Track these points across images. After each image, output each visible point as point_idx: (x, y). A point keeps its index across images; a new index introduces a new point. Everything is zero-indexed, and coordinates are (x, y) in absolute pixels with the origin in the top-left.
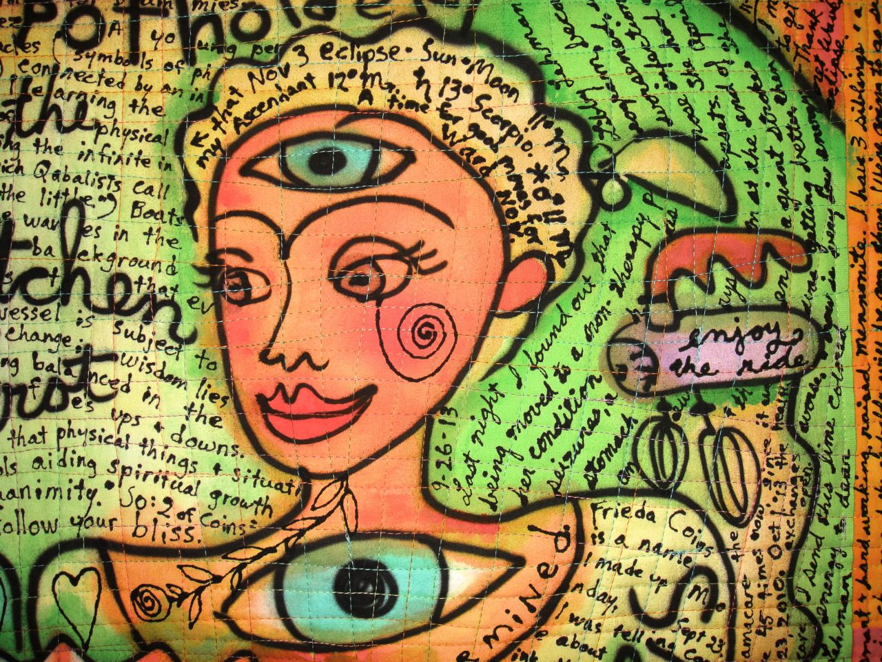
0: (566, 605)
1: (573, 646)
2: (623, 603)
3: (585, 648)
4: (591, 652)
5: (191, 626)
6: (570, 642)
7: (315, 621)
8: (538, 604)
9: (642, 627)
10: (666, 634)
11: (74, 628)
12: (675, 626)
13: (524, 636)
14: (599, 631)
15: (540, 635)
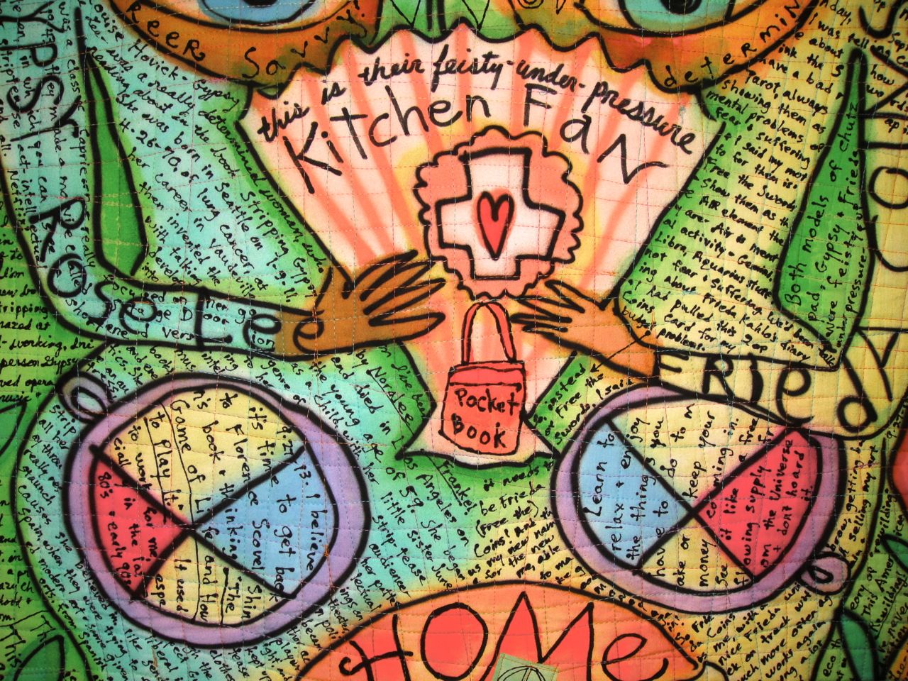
0: (816, 15)
1: (820, 46)
2: (854, 17)
3: (828, 49)
4: (833, 52)
5: (558, 12)
6: (818, 43)
7: (644, 15)
8: (798, 12)
9: (868, 37)
10: (884, 43)
11: (472, 13)
12: (890, 38)
13: (787, 36)
14: (838, 37)
15: (798, 36)
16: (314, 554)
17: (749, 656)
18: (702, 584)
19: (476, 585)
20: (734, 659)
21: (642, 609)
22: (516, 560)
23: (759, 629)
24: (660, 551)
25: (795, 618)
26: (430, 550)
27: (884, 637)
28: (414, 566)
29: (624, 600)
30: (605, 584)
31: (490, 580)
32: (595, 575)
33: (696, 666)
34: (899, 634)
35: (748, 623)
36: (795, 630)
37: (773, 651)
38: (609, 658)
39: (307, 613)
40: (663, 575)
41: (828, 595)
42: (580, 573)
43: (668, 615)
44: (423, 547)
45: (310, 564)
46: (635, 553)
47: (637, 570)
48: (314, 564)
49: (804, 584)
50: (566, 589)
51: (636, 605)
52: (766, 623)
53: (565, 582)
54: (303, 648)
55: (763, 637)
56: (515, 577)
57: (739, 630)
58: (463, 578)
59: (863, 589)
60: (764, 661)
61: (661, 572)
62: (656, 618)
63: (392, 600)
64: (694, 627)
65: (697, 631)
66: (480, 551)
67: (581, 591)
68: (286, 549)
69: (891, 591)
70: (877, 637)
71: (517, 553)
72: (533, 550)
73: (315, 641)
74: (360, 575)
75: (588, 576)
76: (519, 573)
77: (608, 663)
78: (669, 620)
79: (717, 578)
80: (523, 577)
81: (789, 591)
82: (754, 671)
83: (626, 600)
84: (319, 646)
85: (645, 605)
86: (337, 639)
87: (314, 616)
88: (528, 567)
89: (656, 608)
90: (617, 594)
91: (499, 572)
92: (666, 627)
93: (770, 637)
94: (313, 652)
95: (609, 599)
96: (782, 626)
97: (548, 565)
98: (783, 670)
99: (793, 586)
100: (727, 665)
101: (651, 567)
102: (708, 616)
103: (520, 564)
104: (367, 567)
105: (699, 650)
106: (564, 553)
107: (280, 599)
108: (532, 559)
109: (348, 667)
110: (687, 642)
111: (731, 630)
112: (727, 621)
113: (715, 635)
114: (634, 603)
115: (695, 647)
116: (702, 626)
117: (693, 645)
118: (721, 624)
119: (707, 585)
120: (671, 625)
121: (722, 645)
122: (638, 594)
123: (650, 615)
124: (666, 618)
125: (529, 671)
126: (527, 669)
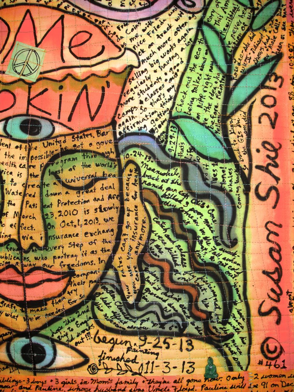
17: (150, 46)
18: (122, 6)
19: (5, 6)
20: (141, 47)
21: (89, 18)
23: (155, 31)
25: (175, 25)
27: (229, 39)
29: (80, 13)
30: (70, 5)
33: (120, 50)
34: (238, 37)
35: (148, 26)
36: (176, 32)
37: (164, 43)
38: (73, 45)
40: (101, 1)
41: (193, 13)
43: (103, 21)
49: (179, 7)
50: (49, 7)
52: (158, 27)
53: (49, 4)
55: (157, 35)
56: (24, 2)
57: (144, 30)
59: (213, 11)
60: (159, 48)
62: (97, 23)
64: (118, 28)
65: (120, 30)
69: (230, 14)
70: (225, 38)
75: (61, 1)
78: (105, 24)
80: (28, 2)
81: (171, 10)
82: (153, 54)
83: (81, 13)
85: (92, 16)
89: (97, 18)
90: (77, 10)
92: (103, 28)
93: (162, 35)
96: (168, 29)
98: (171, 54)
99: (173, 8)
100: (138, 50)
102: (126, 23)
105: (121, 42)
110: (115, 36)
111: (139, 31)
112: (137, 26)
113: (130, 33)
114: (85, 15)
115: (120, 39)
116: (122, 28)
117: (118, 38)
118: (133, 27)
119: (124, 6)
120: (105, 27)
121: (134, 39)
122: (88, 11)
123: (94, 21)
124: (103, 23)
125: (31, 52)
126: (30, 50)
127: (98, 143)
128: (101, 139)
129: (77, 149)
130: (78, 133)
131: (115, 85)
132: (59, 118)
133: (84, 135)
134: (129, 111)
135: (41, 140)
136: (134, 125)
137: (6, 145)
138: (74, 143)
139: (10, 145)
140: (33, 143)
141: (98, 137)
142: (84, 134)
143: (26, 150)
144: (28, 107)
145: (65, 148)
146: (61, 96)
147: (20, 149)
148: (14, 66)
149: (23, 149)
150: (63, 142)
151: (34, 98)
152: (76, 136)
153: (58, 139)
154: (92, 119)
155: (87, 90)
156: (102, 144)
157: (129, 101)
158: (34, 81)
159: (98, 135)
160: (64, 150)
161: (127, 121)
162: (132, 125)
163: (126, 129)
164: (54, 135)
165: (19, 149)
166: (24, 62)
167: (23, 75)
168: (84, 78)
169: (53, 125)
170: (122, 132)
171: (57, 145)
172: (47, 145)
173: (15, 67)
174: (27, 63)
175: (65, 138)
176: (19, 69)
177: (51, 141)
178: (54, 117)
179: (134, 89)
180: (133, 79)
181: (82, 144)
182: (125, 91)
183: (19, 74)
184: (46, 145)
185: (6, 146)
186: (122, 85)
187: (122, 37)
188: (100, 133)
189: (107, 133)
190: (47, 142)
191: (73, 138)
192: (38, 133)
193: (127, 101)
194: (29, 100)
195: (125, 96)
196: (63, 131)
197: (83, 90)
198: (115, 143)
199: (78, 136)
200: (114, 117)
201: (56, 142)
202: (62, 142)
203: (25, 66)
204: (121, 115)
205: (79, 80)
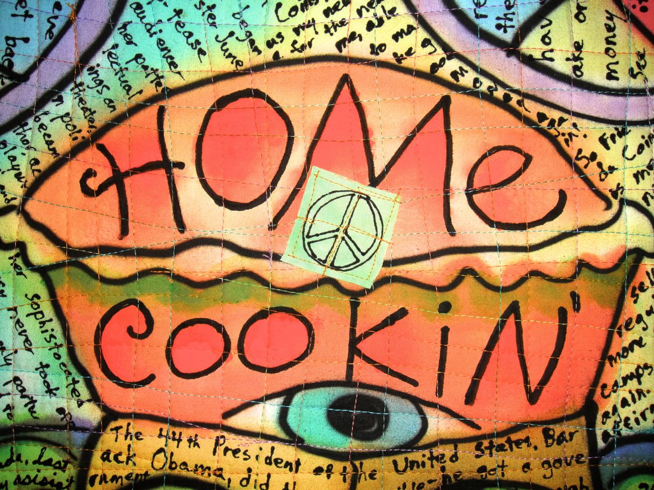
16: (56, 17)
18: (610, 77)
19: (277, 62)
21: (521, 109)
22: (335, 26)
24: (545, 22)
26: (214, 12)
28: (191, 34)
29: (495, 94)
30: (466, 68)
31: (297, 55)
32: (451, 53)
33: (609, 206)
38: (477, 184)
39: (42, 102)
40: (552, 60)
42: (429, 49)
43: (562, 120)
44: (204, 8)
45: (50, 31)
46: (508, 23)
47: (512, 49)
48: (55, 31)
50: (408, 71)
51: (513, 103)
53: (407, 63)
54: (33, 154)
56: (334, 51)
58: (259, 52)
61: (548, 55)
62: (544, 124)
63: (159, 84)
64: (603, 141)
65: (608, 148)
66: (283, 12)
67: (431, 75)
68: (21, 11)
71: (336, 17)
72: (359, 12)
73: (49, 143)
74: (115, 46)
75: (440, 53)
76: (340, 45)
77: (475, 192)
78: (566, 127)
79: (631, 70)
80: (345, 52)
83: (500, 93)
84: (54, 150)
85: (528, 103)
86: (80, 139)
87: (51, 107)
88: (353, 36)
89: (544, 110)
90: (486, 83)
91: (310, 44)
92: (561, 139)
94: (46, 161)
95: (473, 92)
97: (382, 35)
101: (532, 45)
102: (622, 127)
103: (342, 33)
104: (126, 35)
105: (612, 182)
106: (404, 19)
107: (7, 82)
108: (359, 26)
109: (93, 184)
110: (593, 165)
112: (651, 138)
113: (635, 156)
114: (511, 99)
115: (606, 174)
116: (614, 142)
117: (603, 171)
118: (643, 141)
119: (617, 79)
120: (567, 137)
121: (645, 174)
122: (516, 86)
123: (535, 119)
124: (559, 125)
125: (355, 198)
126: (353, 195)
127: (547, 462)
128: (555, 451)
129: (489, 477)
130: (491, 436)
131: (594, 304)
132: (440, 392)
133: (509, 441)
134: (630, 377)
135: (388, 453)
136: (643, 415)
137: (288, 464)
138: (480, 462)
139: (298, 463)
140: (364, 461)
141: (547, 446)
142: (509, 439)
143: (345, 480)
144: (351, 360)
145: (456, 476)
146: (445, 331)
147: (329, 477)
148: (307, 240)
149: (336, 477)
150: (451, 460)
151: (367, 334)
152: (486, 443)
153: (437, 451)
154: (533, 397)
155: (518, 316)
156: (557, 465)
157: (631, 348)
158: (369, 285)
159: (546, 442)
160: (453, 480)
161: (625, 403)
162: (638, 415)
163: (622, 425)
164: (425, 440)
165: (324, 475)
166: (338, 230)
167: (332, 266)
168: (510, 282)
169: (421, 412)
170: (612, 433)
171: (432, 466)
172: (406, 467)
173: (309, 243)
174: (346, 233)
175: (456, 449)
176: (321, 249)
177: (416, 456)
178: (426, 391)
179: (645, 317)
180: (642, 288)
181: (503, 466)
182: (622, 321)
183: (322, 262)
184: (401, 465)
185: (285, 466)
186: (614, 305)
187: (612, 169)
188: (552, 437)
189: (571, 435)
190: (406, 459)
191: (478, 448)
192: (378, 434)
193: (625, 350)
194: (354, 342)
195: (620, 334)
196: (451, 429)
197: (506, 315)
198: (591, 462)
199: (491, 443)
200: (592, 393)
201: (432, 458)
202: (447, 458)
203: (339, 239)
204: (610, 387)
205: (496, 289)
